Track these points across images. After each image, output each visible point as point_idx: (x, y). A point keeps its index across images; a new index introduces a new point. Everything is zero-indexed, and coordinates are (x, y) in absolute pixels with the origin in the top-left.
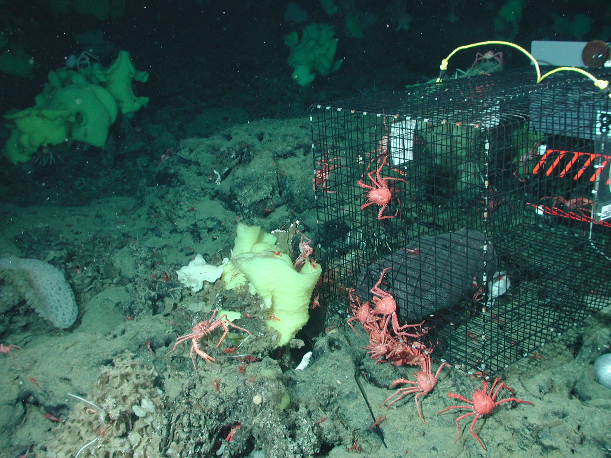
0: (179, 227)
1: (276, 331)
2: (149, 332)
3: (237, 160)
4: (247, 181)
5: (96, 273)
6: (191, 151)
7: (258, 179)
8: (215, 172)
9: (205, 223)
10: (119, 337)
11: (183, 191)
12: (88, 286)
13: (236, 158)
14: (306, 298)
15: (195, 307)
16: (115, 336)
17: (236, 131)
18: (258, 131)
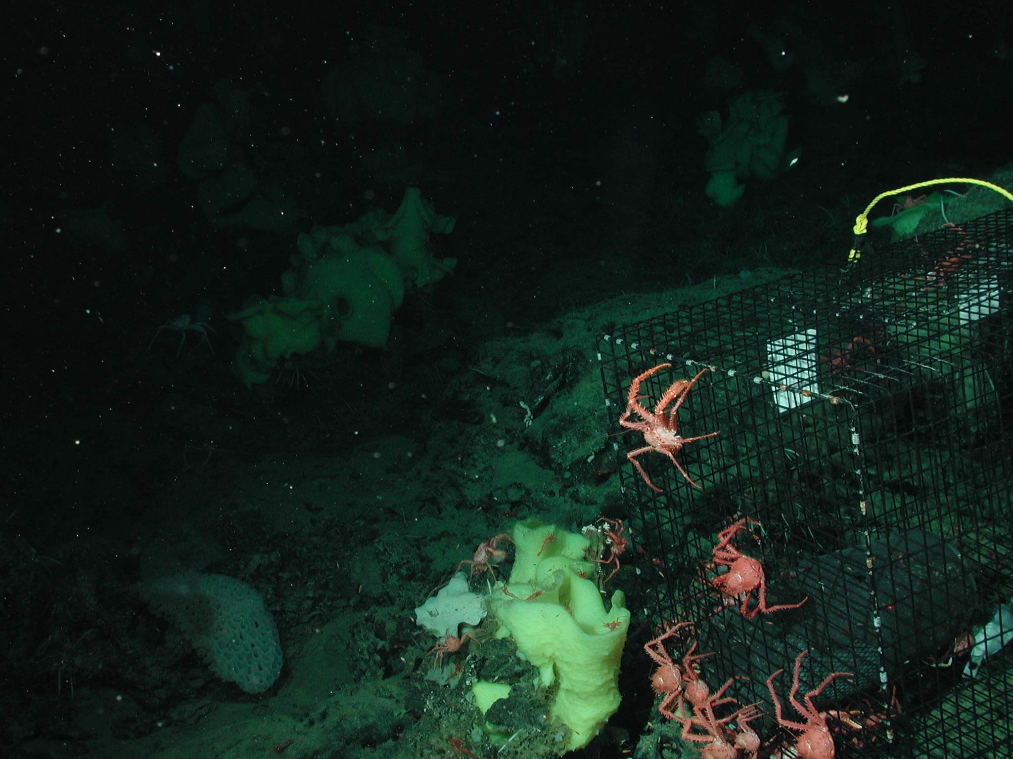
0: (469, 498)
1: (563, 725)
2: (364, 717)
3: (555, 383)
4: (568, 423)
5: (320, 592)
6: (496, 361)
7: (585, 418)
8: (522, 404)
9: (507, 494)
10: (318, 725)
11: (477, 434)
12: (309, 613)
13: (555, 379)
16: (312, 723)
17: (570, 322)
18: (603, 320)
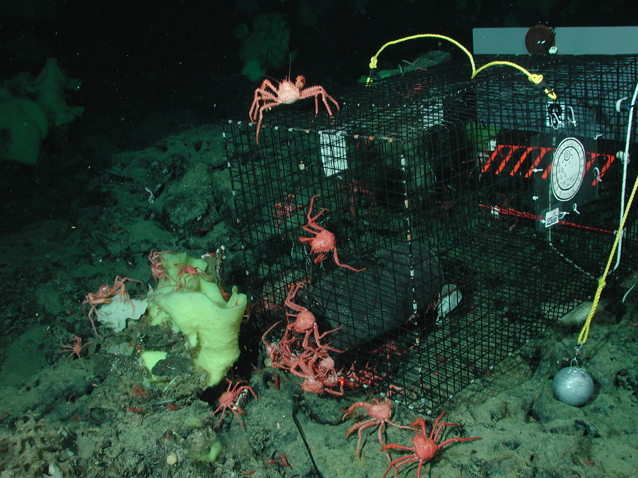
0: (112, 252)
1: (205, 371)
2: (67, 381)
3: (169, 175)
4: (180, 198)
5: (17, 313)
6: (124, 166)
7: (192, 195)
8: (147, 189)
9: (139, 247)
10: (33, 389)
11: (115, 211)
12: (9, 328)
13: (168, 173)
14: (233, 333)
15: (116, 350)
16: (28, 389)
17: (171, 141)
18: (194, 139)
